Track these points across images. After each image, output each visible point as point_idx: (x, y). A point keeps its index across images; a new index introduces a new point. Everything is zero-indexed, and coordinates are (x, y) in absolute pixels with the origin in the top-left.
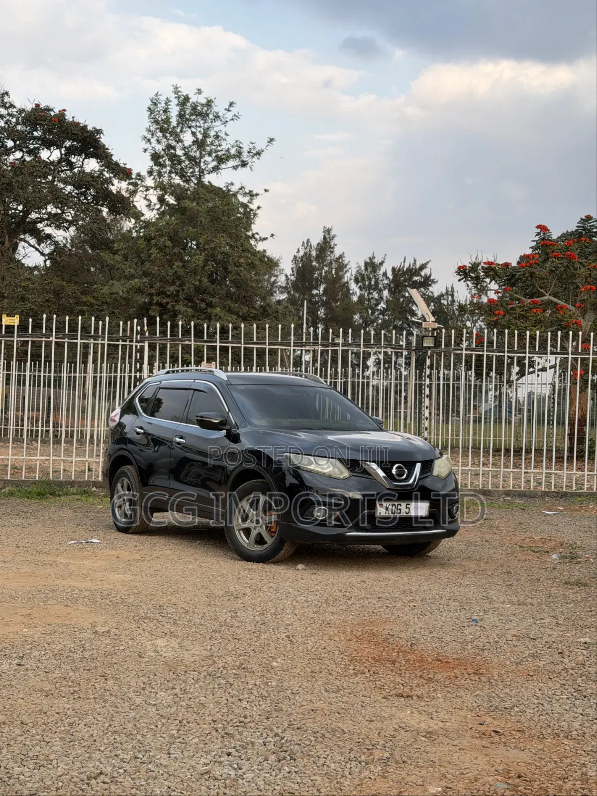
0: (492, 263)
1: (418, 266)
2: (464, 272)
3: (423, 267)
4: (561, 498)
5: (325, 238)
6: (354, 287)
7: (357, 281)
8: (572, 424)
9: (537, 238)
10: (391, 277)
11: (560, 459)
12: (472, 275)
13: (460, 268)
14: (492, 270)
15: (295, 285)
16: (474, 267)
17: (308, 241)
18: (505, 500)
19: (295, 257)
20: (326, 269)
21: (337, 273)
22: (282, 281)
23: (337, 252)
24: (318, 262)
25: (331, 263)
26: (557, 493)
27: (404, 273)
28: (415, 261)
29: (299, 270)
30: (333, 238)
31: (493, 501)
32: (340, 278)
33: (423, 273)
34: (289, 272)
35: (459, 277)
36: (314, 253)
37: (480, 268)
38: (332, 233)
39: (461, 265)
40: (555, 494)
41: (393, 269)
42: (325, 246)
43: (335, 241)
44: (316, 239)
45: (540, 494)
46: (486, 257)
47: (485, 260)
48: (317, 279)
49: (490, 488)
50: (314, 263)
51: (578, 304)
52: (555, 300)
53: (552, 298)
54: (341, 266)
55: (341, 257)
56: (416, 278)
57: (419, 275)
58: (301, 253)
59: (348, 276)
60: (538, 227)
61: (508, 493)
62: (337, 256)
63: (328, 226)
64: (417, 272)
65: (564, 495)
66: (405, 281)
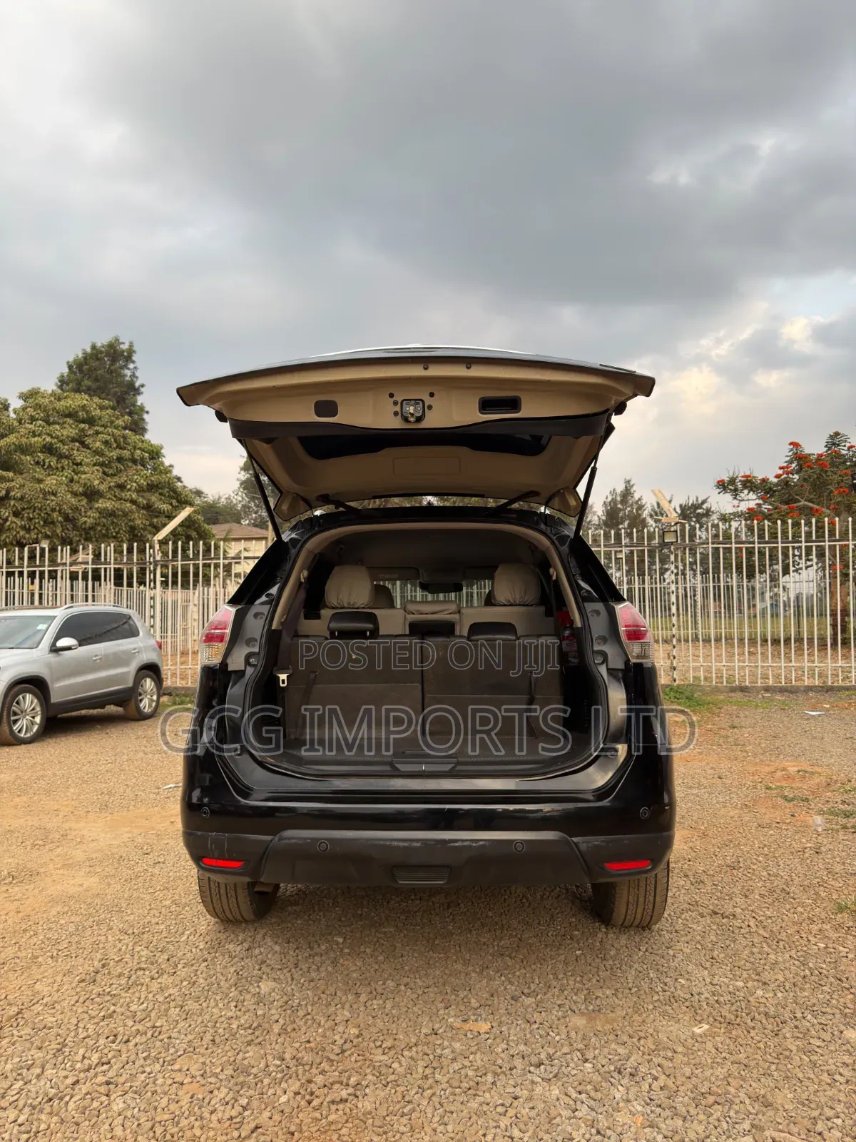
0: (749, 476)
1: (700, 501)
2: (723, 486)
3: (704, 502)
4: (827, 692)
5: (626, 487)
6: (650, 522)
7: (651, 516)
8: (834, 615)
9: (791, 453)
10: (679, 512)
11: (823, 645)
12: (730, 487)
13: (718, 482)
14: (749, 483)
15: (605, 523)
16: (732, 481)
17: (614, 490)
18: (763, 697)
19: (605, 503)
20: (629, 509)
21: (637, 511)
22: (595, 520)
23: (636, 496)
24: (622, 505)
25: (632, 505)
26: (822, 687)
27: (690, 508)
28: (697, 498)
29: (607, 511)
30: (633, 486)
31: (751, 699)
32: (640, 515)
33: (704, 506)
34: (600, 513)
35: (719, 490)
36: (619, 499)
37: (738, 480)
38: (632, 483)
39: (719, 479)
40: (820, 689)
41: (681, 506)
42: (627, 493)
43: (634, 488)
44: (620, 488)
45: (802, 689)
46: (742, 471)
47: (742, 474)
48: (622, 517)
49: (747, 684)
50: (619, 506)
51: (832, 506)
52: (811, 505)
53: (807, 503)
54: (641, 507)
55: (640, 499)
56: (699, 511)
57: (701, 508)
58: (610, 499)
59: (645, 514)
60: (791, 444)
61: (767, 689)
62: (637, 499)
63: (628, 478)
64: (700, 506)
65: (829, 689)
66: (690, 513)
